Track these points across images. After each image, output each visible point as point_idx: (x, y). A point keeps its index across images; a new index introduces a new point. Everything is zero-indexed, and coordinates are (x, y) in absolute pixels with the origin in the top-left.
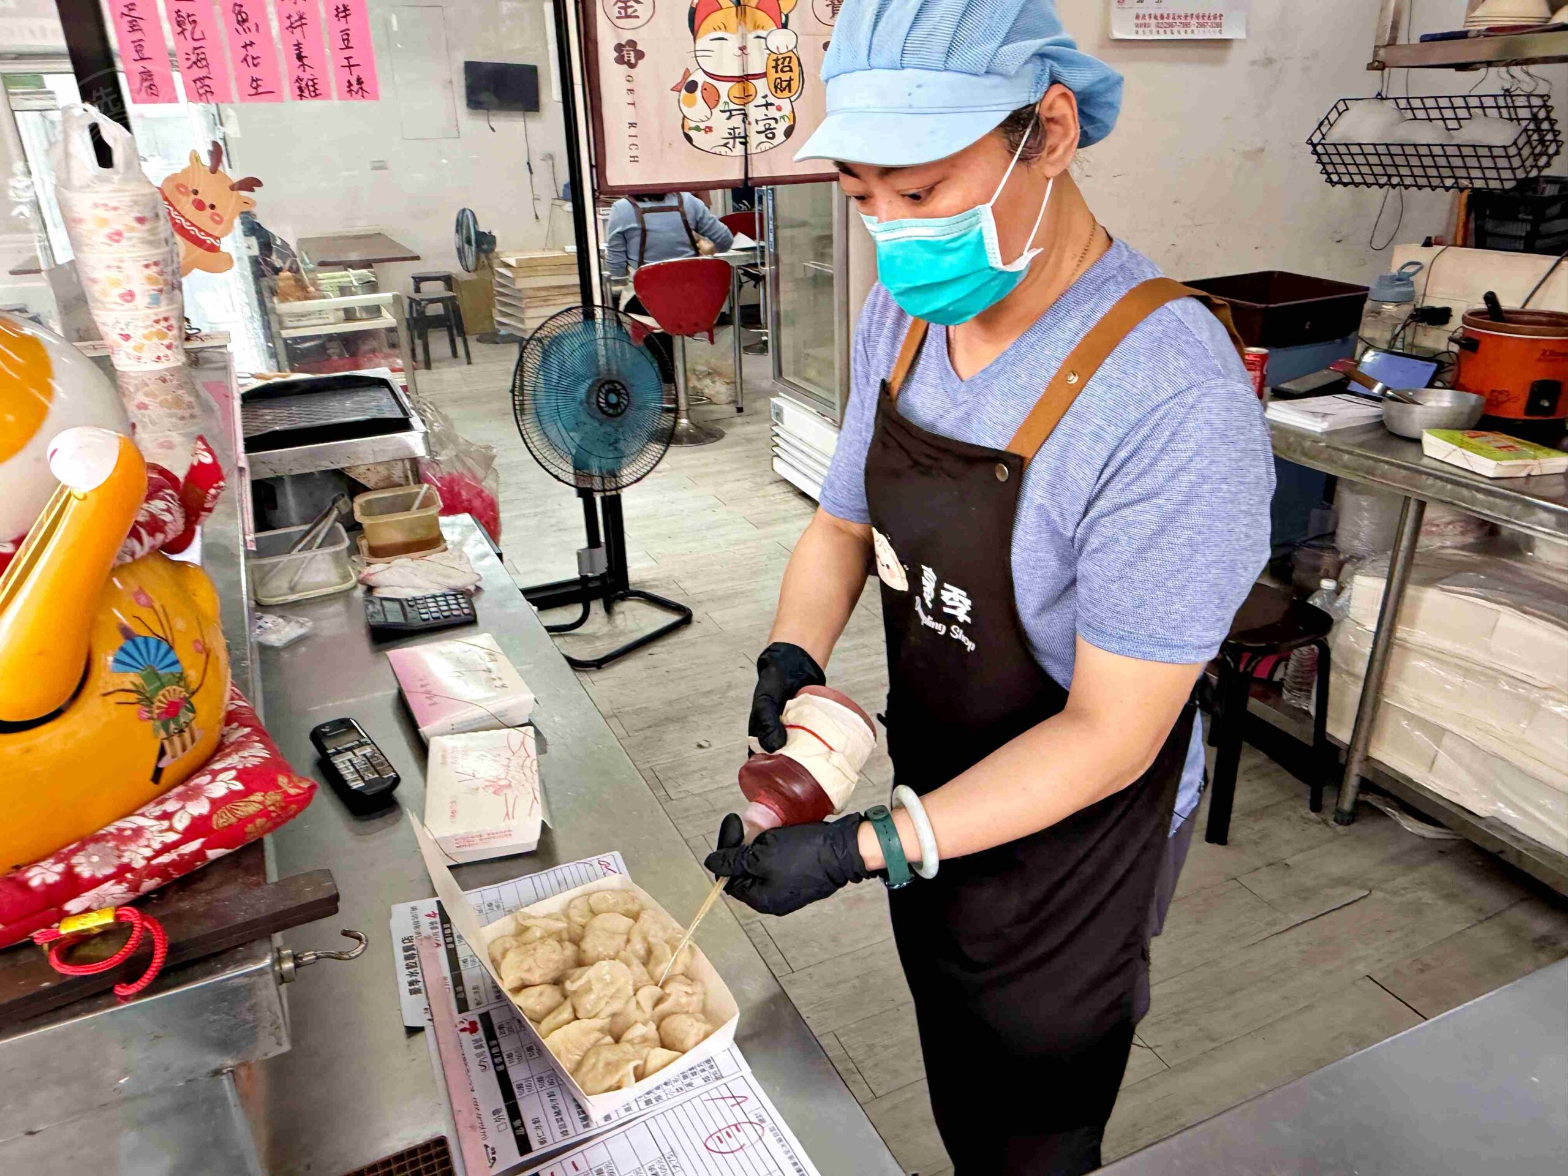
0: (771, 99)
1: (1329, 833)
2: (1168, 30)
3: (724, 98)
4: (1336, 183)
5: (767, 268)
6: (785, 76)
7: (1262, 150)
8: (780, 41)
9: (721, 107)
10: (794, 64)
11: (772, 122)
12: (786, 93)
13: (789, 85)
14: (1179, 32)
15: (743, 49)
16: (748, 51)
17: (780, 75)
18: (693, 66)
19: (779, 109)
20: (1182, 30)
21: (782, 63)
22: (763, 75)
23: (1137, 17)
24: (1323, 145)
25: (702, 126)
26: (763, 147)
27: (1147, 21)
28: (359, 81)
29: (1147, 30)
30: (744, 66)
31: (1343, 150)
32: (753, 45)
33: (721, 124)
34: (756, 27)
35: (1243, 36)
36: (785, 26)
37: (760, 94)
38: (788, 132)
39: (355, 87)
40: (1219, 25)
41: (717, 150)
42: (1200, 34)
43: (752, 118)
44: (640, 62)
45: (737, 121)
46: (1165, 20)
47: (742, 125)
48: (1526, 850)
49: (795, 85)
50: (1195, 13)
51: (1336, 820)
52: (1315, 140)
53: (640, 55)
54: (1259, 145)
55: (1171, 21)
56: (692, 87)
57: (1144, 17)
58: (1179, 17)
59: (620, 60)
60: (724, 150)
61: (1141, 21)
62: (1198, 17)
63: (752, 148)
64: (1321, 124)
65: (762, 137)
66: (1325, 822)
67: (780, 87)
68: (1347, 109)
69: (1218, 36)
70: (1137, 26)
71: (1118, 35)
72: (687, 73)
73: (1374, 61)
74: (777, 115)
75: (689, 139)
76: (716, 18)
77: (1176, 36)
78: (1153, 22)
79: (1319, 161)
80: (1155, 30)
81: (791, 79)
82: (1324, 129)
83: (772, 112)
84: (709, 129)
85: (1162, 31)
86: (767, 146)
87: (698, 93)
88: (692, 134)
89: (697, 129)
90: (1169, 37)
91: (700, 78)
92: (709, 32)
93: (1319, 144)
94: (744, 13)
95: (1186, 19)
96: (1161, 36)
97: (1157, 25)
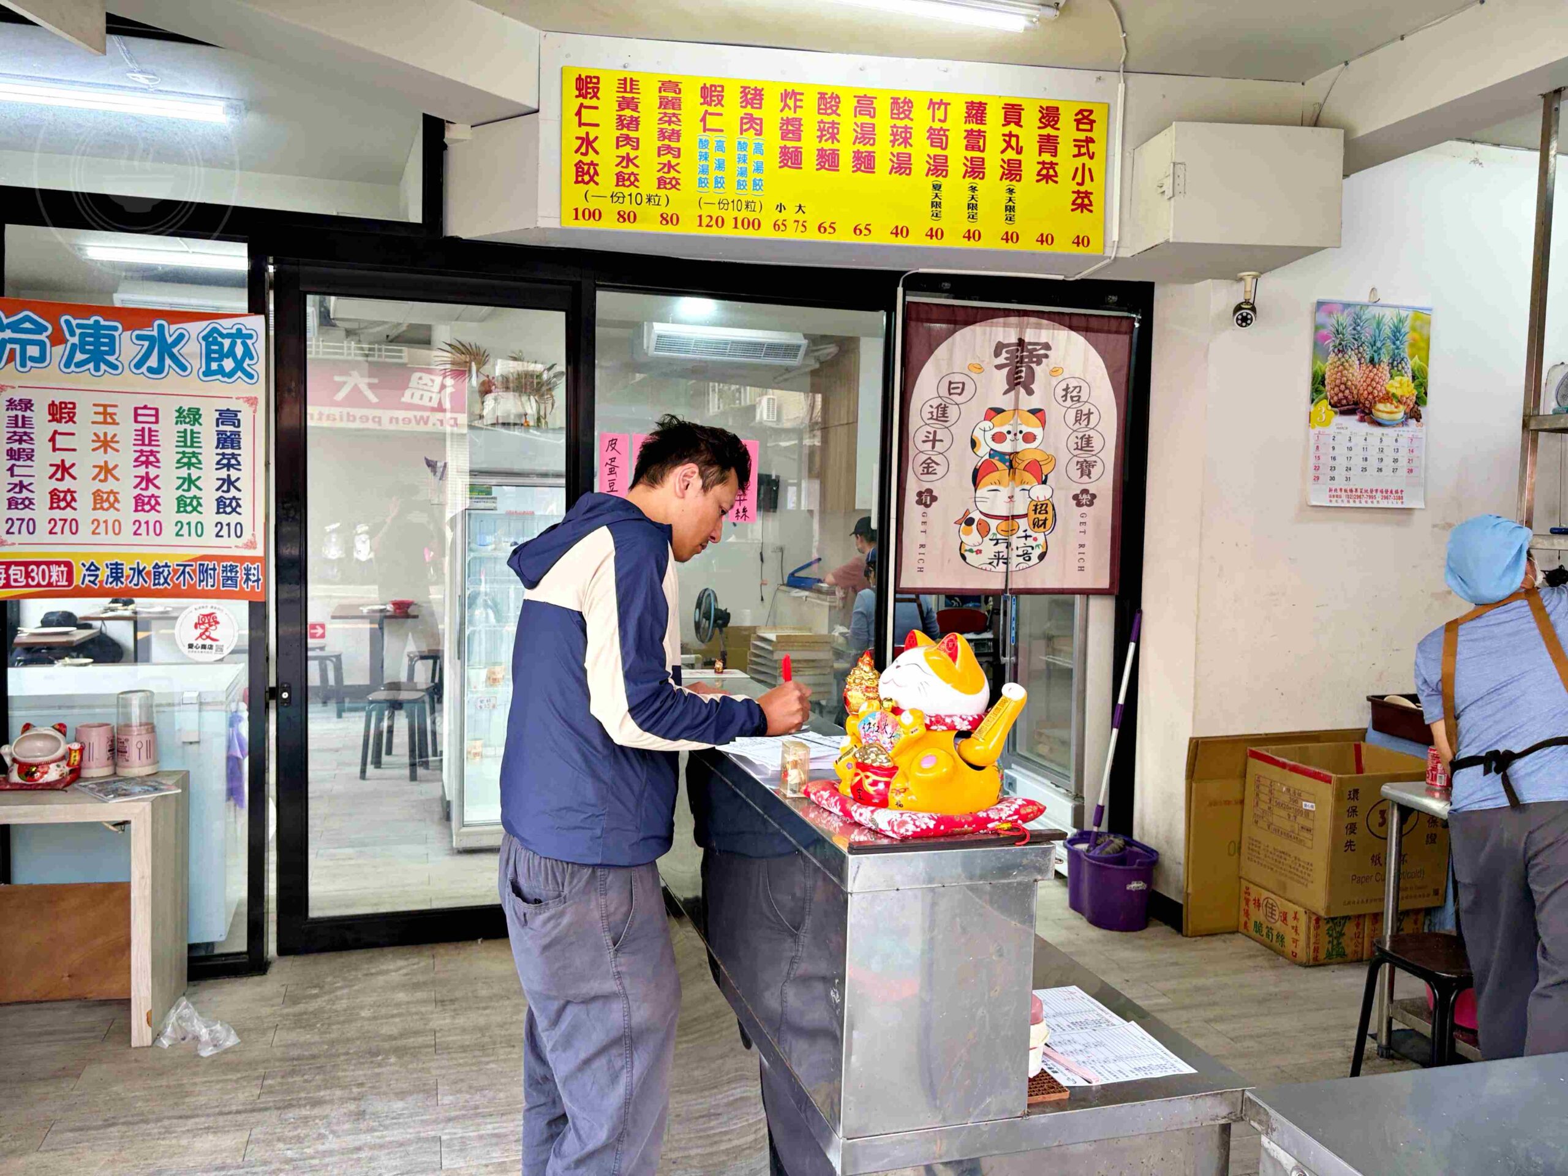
0: (1029, 533)
2: (1357, 500)
3: (993, 530)
5: (1007, 658)
6: (1042, 517)
8: (1040, 493)
9: (990, 536)
10: (1050, 509)
11: (1030, 549)
12: (1042, 529)
13: (1044, 523)
14: (1367, 502)
15: (1011, 497)
16: (1015, 499)
17: (1038, 515)
18: (972, 507)
19: (1035, 539)
20: (1369, 501)
21: (1040, 507)
22: (1025, 516)
23: (1330, 490)
25: (975, 549)
26: (1021, 566)
27: (1339, 493)
28: (745, 510)
29: (1339, 500)
30: (1011, 508)
32: (1019, 496)
33: (989, 549)
34: (1022, 482)
35: (1423, 507)
36: (1044, 482)
37: (1022, 529)
38: (1042, 557)
39: (741, 514)
40: (1401, 498)
41: (984, 567)
42: (1384, 504)
43: (1014, 546)
44: (934, 504)
45: (1002, 547)
46: (1354, 493)
47: (1005, 550)
49: (1049, 523)
50: (1379, 489)
53: (934, 499)
55: (1359, 494)
56: (970, 522)
57: (1336, 490)
58: (1366, 491)
59: (919, 502)
60: (989, 567)
61: (1333, 493)
62: (1382, 491)
63: (1012, 566)
65: (1021, 559)
67: (1036, 524)
69: (1399, 506)
70: (1331, 496)
71: (1314, 503)
72: (967, 512)
74: (1034, 544)
75: (964, 557)
76: (994, 476)
77: (1363, 505)
78: (1343, 494)
80: (1345, 500)
81: (1046, 519)
83: (1030, 541)
84: (979, 552)
85: (1352, 500)
86: (1024, 566)
87: (974, 526)
88: (967, 554)
89: (971, 551)
90: (1358, 505)
91: (976, 516)
92: (987, 485)
94: (1015, 473)
95: (1371, 493)
96: (1352, 504)
97: (1348, 497)
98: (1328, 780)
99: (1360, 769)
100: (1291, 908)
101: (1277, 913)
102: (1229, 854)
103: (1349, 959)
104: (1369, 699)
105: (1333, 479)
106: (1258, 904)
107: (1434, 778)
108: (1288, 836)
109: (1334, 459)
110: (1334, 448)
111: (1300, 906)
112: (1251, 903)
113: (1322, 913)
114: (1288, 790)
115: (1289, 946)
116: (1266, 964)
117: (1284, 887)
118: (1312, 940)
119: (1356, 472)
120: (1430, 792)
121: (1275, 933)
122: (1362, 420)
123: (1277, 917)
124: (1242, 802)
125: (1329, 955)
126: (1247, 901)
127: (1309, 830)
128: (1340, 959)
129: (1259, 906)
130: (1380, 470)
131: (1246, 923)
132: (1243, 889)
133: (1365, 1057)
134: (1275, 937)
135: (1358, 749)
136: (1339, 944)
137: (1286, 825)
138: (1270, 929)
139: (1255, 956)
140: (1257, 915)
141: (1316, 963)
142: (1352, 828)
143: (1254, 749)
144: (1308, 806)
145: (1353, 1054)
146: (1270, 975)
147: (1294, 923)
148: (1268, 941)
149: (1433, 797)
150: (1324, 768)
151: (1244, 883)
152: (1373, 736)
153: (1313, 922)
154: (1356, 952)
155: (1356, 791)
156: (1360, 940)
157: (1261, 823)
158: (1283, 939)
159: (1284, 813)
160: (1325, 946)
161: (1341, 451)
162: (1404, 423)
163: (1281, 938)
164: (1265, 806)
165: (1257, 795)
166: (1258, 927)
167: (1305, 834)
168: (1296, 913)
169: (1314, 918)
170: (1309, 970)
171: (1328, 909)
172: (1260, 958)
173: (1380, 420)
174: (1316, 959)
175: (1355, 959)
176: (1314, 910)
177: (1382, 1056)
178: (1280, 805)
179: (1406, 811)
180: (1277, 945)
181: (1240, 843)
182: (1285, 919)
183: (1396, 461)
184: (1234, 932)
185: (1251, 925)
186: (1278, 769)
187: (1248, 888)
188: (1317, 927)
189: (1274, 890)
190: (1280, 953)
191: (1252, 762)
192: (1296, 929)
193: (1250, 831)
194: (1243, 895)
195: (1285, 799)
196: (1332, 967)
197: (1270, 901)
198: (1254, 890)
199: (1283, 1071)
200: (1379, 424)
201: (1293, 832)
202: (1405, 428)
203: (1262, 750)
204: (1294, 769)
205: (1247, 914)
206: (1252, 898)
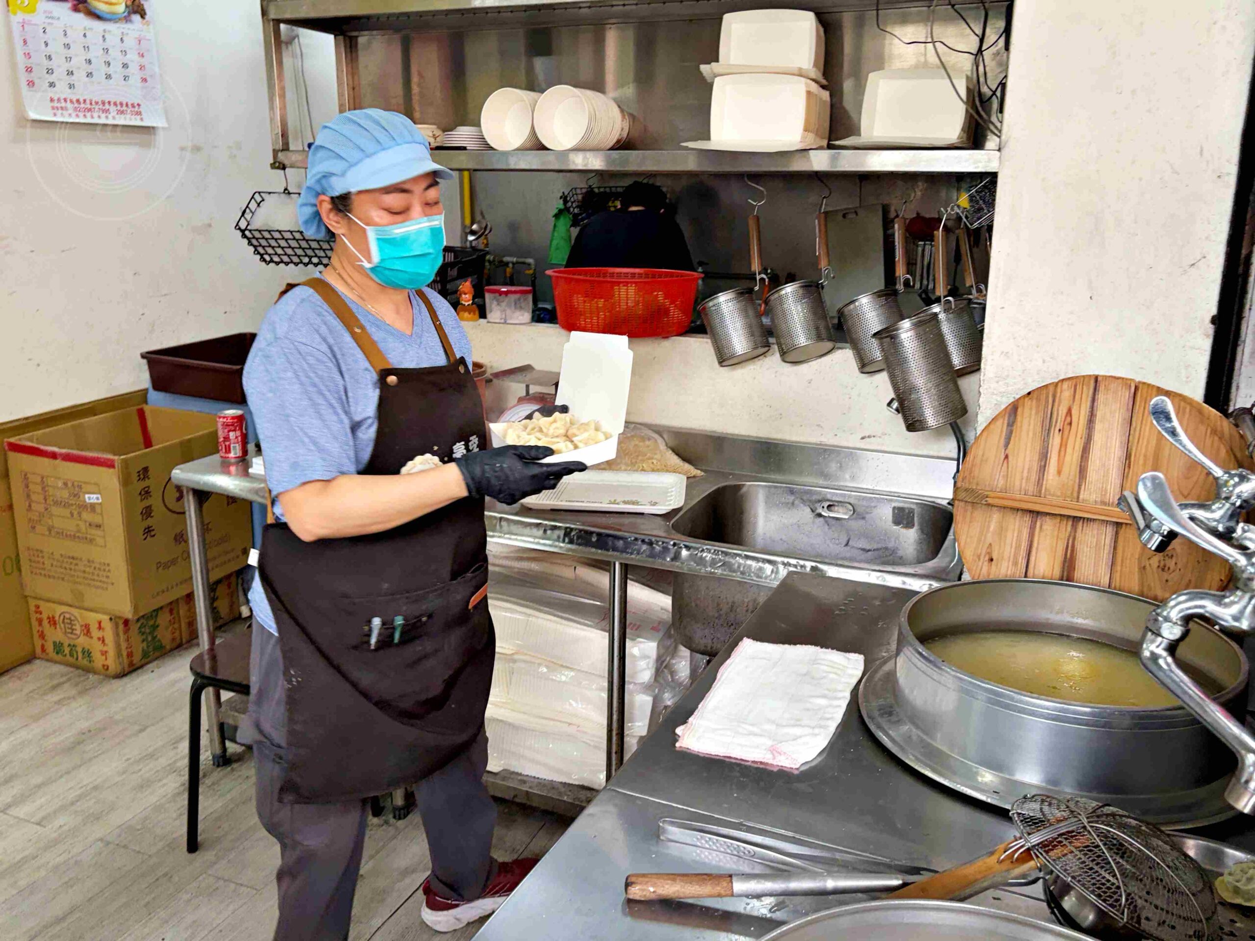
1: (391, 831)
2: (88, 114)
4: (270, 262)
7: (210, 225)
14: (99, 117)
20: (103, 115)
23: (52, 100)
24: (250, 231)
27: (63, 104)
29: (65, 113)
31: (267, 235)
35: (166, 125)
40: (139, 113)
42: (121, 121)
46: (82, 105)
48: (530, 788)
50: (112, 101)
51: (394, 817)
52: (243, 226)
54: (207, 222)
55: (88, 106)
57: (58, 100)
58: (97, 103)
61: (56, 104)
62: (115, 104)
64: (244, 212)
66: (386, 822)
68: (263, 200)
69: (138, 123)
70: (53, 108)
71: (33, 115)
73: (275, 163)
77: (97, 121)
78: (69, 105)
79: (250, 244)
80: (74, 115)
82: (248, 216)
85: (81, 114)
90: (89, 120)
93: (246, 229)
95: (104, 106)
96: (81, 120)
97: (75, 109)
98: (110, 465)
99: (148, 443)
100: (93, 618)
101: (78, 627)
102: (7, 574)
103: (168, 647)
104: (143, 356)
105: (52, 85)
106: (52, 621)
107: (228, 450)
108: (73, 537)
109: (50, 58)
110: (47, 44)
111: (105, 613)
112: (45, 622)
113: (129, 616)
114: (65, 484)
115: (99, 661)
116: (73, 692)
117: (80, 596)
118: (124, 645)
119: (80, 76)
120: (225, 468)
121: (80, 650)
122: (76, 9)
123: (78, 632)
124: (11, 507)
125: (145, 654)
126: (40, 621)
127: (98, 526)
128: (157, 654)
129: (55, 624)
130: (109, 77)
131: (43, 646)
132: (33, 608)
133: (201, 774)
134: (80, 655)
135: (141, 414)
136: (154, 638)
137: (70, 526)
138: (72, 647)
139: (59, 685)
140: (55, 635)
141: (131, 669)
142: (147, 512)
143: (12, 440)
144: (92, 498)
145: (187, 777)
146: (79, 706)
147: (100, 634)
148: (71, 660)
149: (228, 473)
150: (104, 451)
151: (32, 603)
152: (155, 397)
153: (121, 627)
154: (174, 639)
155: (146, 470)
156: (176, 626)
157: (39, 528)
158: (89, 653)
159: (66, 512)
160: (139, 647)
161: (56, 48)
162: (127, 19)
163: (87, 654)
164: (40, 508)
165: (28, 496)
166: (58, 647)
167: (94, 531)
168: (100, 623)
169: (121, 622)
170: (125, 680)
171: (136, 608)
172: (66, 686)
173: (97, 12)
174: (131, 664)
175: (175, 645)
176: (118, 614)
177: (218, 766)
178: (56, 503)
179: (202, 495)
180: (85, 662)
181: (18, 555)
182: (88, 631)
183: (125, 66)
184: (29, 659)
185: (50, 648)
186: (46, 461)
187: (38, 607)
188: (126, 632)
189: (70, 602)
190: (88, 670)
191: (13, 456)
192: (102, 640)
193: (27, 540)
194: (34, 617)
195: (65, 494)
196: (150, 666)
197: (67, 616)
198: (44, 606)
199: (108, 843)
200: (97, 17)
201: (79, 531)
202: (128, 26)
203: (24, 440)
204: (68, 458)
205: (42, 636)
206: (44, 616)
